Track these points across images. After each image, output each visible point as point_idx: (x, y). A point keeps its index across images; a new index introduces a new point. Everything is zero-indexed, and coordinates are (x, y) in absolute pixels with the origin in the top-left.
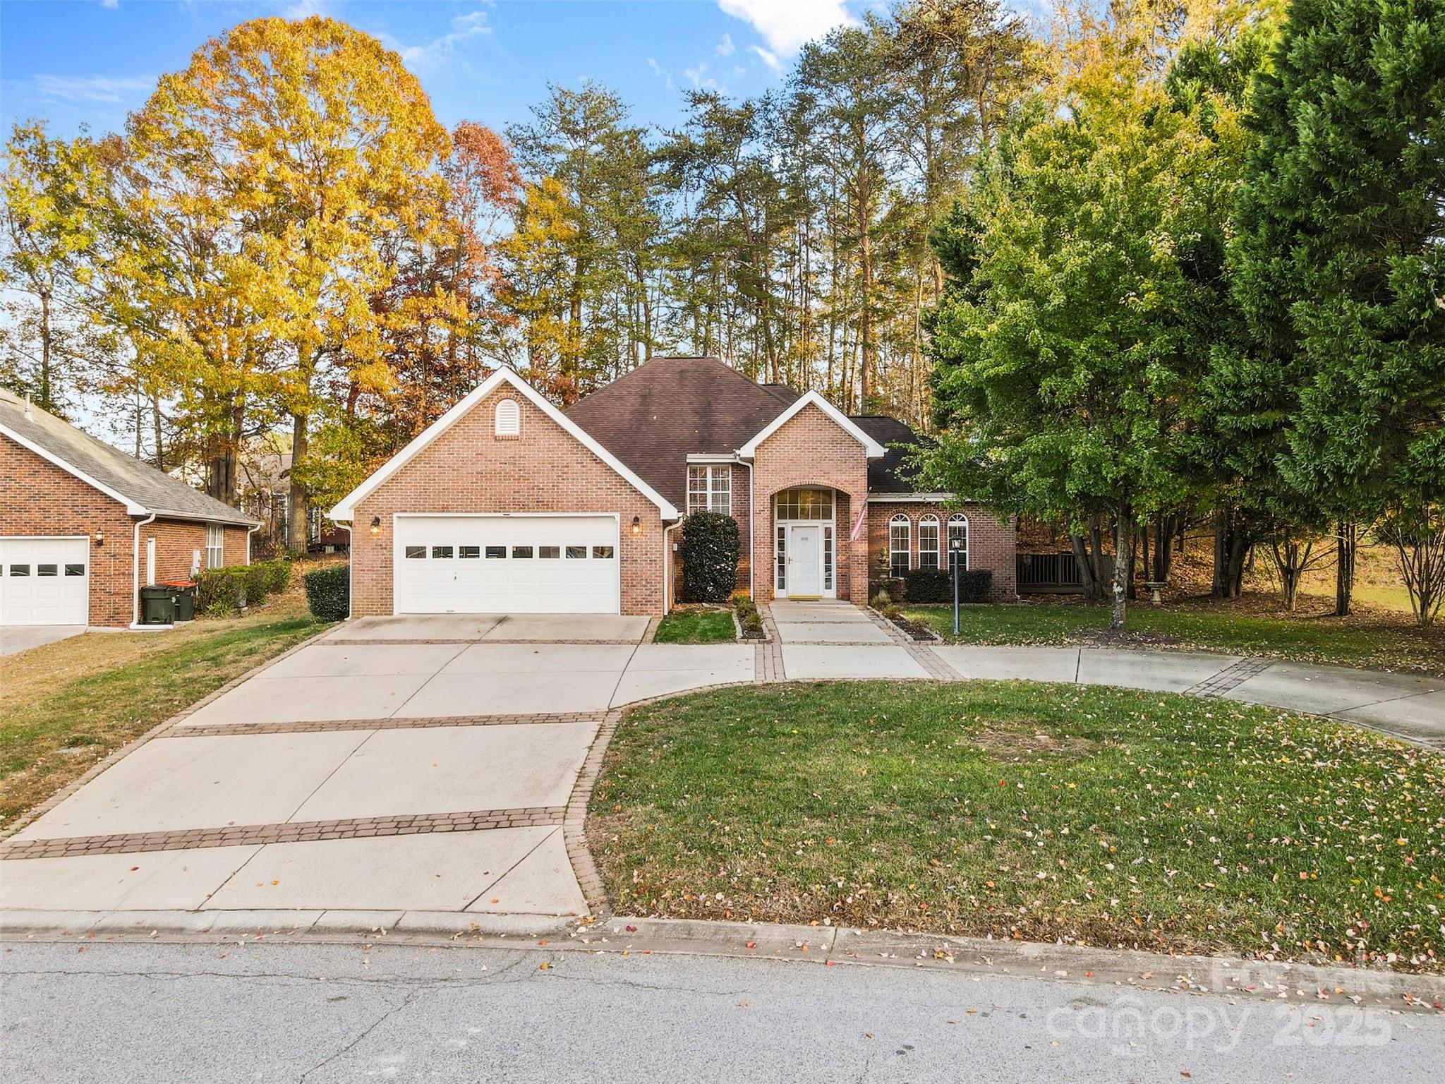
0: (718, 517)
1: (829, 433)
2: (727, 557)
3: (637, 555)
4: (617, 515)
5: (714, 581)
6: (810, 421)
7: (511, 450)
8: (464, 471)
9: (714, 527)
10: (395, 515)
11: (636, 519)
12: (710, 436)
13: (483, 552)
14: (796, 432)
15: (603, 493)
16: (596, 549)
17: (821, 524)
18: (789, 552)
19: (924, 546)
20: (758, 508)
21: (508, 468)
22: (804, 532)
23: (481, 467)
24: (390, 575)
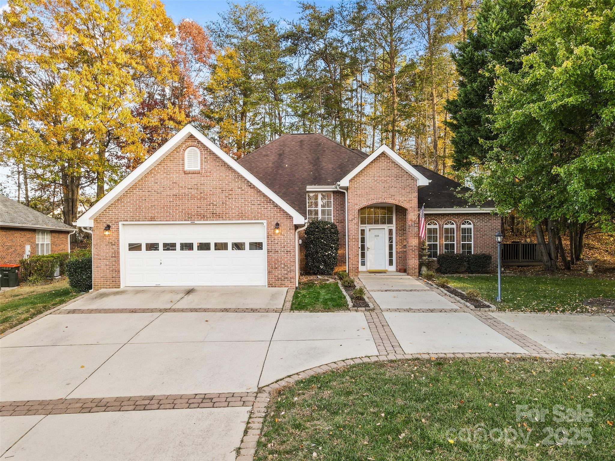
0: (327, 223)
1: (395, 171)
2: (332, 247)
3: (278, 248)
4: (265, 222)
5: (325, 262)
6: (383, 163)
7: (196, 179)
8: (164, 194)
9: (324, 229)
10: (120, 223)
11: (277, 224)
12: (320, 175)
13: (178, 247)
14: (374, 171)
15: (255, 207)
16: (251, 244)
17: (386, 227)
18: (368, 244)
19: (447, 238)
20: (351, 217)
21: (194, 192)
22: (376, 232)
23: (175, 191)
24: (118, 262)
